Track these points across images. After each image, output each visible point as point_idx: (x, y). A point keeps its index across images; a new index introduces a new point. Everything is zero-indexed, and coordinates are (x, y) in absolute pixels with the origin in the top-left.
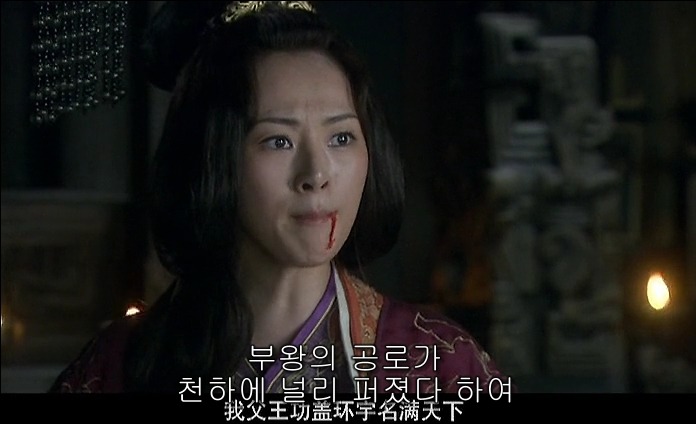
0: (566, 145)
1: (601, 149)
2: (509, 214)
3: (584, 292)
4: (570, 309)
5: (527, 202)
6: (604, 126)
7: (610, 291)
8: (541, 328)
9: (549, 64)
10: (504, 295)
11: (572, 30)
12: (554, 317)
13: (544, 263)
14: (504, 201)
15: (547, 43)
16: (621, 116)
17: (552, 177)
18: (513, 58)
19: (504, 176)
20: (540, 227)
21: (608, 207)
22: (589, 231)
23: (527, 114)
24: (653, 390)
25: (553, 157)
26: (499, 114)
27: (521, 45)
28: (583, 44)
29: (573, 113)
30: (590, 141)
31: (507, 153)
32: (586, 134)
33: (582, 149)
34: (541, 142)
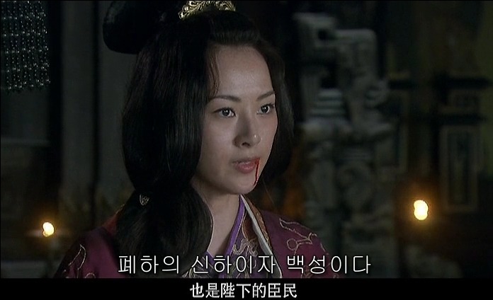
0: (355, 105)
1: (380, 108)
2: (316, 154)
3: (368, 208)
4: (358, 220)
5: (329, 145)
6: (382, 92)
7: (386, 207)
8: (338, 232)
9: (343, 49)
10: (312, 209)
11: (359, 25)
12: (347, 225)
13: (340, 188)
14: (313, 145)
15: (341, 34)
16: (394, 85)
17: (346, 128)
18: (318, 44)
19: (313, 127)
20: (338, 163)
21: (384, 148)
22: (372, 165)
23: (328, 83)
24: (415, 276)
25: (347, 113)
26: (309, 84)
27: (323, 35)
28: (367, 35)
29: (361, 83)
30: (372, 103)
31: (315, 111)
32: (369, 98)
33: (367, 108)
34: (338, 103)
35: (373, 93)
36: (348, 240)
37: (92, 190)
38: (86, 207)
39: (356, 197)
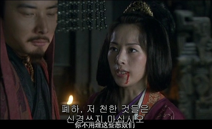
0: (201, 50)
1: (211, 51)
2: (184, 71)
3: (207, 94)
4: (203, 99)
5: (189, 67)
8: (194, 105)
9: (196, 25)
10: (182, 95)
11: (203, 15)
12: (198, 102)
13: (195, 85)
14: (182, 67)
15: (196, 19)
17: (197, 59)
18: (185, 23)
19: (182, 59)
20: (193, 75)
22: (208, 76)
23: (189, 40)
25: (197, 53)
26: (181, 40)
27: (187, 19)
28: (207, 19)
29: (204, 40)
30: (209, 49)
31: (183, 52)
32: (208, 47)
33: (206, 51)
34: (194, 49)
35: (209, 45)
36: (198, 108)
37: (88, 85)
38: (85, 92)
39: (201, 90)
